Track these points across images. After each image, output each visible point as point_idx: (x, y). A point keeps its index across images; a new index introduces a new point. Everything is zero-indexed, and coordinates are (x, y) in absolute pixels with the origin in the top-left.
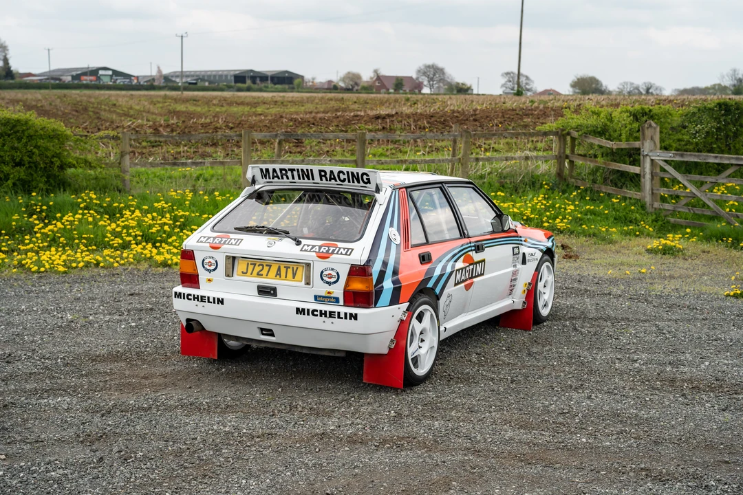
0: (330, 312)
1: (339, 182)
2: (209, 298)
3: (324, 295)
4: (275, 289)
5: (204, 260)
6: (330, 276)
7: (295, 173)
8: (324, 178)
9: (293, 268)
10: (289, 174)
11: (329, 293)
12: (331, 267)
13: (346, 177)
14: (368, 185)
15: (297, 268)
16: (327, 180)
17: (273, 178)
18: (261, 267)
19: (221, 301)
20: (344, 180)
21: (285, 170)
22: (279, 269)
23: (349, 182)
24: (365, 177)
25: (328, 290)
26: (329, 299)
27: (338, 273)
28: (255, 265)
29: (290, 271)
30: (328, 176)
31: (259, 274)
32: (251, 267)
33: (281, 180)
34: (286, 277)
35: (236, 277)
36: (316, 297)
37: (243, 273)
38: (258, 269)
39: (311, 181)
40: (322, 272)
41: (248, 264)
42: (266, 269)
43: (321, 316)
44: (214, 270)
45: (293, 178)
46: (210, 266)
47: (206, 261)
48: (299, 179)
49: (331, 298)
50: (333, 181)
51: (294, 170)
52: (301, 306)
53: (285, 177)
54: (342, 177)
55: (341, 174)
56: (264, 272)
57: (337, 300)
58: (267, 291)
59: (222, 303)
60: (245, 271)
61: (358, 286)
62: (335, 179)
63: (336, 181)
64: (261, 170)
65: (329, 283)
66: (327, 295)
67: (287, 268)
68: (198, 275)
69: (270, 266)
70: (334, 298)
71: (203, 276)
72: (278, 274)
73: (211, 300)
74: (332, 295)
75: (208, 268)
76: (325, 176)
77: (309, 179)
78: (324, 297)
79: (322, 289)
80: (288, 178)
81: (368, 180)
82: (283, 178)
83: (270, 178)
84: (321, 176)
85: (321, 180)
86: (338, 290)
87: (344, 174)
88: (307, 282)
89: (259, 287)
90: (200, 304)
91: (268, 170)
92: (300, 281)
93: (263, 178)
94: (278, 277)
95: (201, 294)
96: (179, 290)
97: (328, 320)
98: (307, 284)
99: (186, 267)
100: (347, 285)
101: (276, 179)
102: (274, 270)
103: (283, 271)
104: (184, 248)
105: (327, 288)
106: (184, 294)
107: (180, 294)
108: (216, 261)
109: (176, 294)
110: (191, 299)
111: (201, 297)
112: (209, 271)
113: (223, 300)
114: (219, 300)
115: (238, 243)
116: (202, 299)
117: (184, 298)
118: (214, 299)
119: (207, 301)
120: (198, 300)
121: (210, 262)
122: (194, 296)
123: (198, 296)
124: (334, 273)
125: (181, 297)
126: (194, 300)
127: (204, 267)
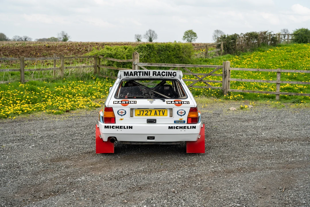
0: (184, 127)
1: (162, 76)
2: (124, 127)
3: (178, 120)
4: (155, 120)
5: (118, 111)
6: (181, 113)
7: (141, 73)
8: (155, 75)
9: (162, 111)
10: (138, 74)
11: (181, 119)
12: (182, 109)
13: (165, 74)
14: (175, 77)
15: (164, 111)
16: (156, 75)
17: (130, 76)
18: (147, 112)
19: (131, 127)
20: (165, 75)
21: (137, 72)
22: (156, 112)
23: (167, 76)
24: (174, 74)
25: (181, 118)
27: (185, 111)
28: (144, 111)
29: (161, 112)
30: (157, 74)
31: (146, 115)
32: (142, 112)
33: (134, 76)
34: (160, 115)
35: (134, 117)
37: (138, 115)
38: (145, 113)
39: (148, 76)
40: (178, 111)
41: (140, 111)
42: (149, 112)
43: (180, 128)
45: (140, 75)
46: (122, 113)
47: (120, 111)
48: (143, 75)
49: (182, 121)
50: (159, 76)
51: (141, 72)
52: (171, 125)
53: (136, 75)
54: (164, 74)
56: (149, 114)
57: (184, 122)
58: (150, 121)
60: (139, 114)
61: (193, 116)
63: (160, 75)
64: (125, 72)
65: (181, 115)
66: (180, 120)
67: (160, 111)
68: (115, 118)
69: (151, 111)
70: (183, 121)
71: (117, 117)
72: (156, 114)
73: (126, 127)
74: (182, 120)
75: (121, 114)
76: (156, 74)
77: (147, 75)
78: (178, 121)
79: (177, 118)
80: (137, 75)
81: (176, 75)
82: (134, 75)
85: (153, 75)
86: (185, 118)
88: (171, 116)
89: (147, 120)
90: (119, 130)
91: (128, 72)
92: (167, 116)
93: (124, 76)
94: (156, 115)
95: (120, 125)
96: (107, 125)
97: (183, 130)
98: (171, 117)
99: (109, 115)
100: (188, 115)
101: (131, 76)
102: (153, 112)
103: (158, 112)
104: (107, 107)
105: (180, 117)
106: (110, 126)
107: (108, 126)
108: (125, 111)
109: (105, 127)
110: (114, 128)
111: (120, 127)
112: (122, 115)
113: (132, 127)
114: (130, 127)
115: (135, 103)
116: (121, 127)
117: (110, 128)
118: (127, 127)
119: (123, 128)
120: (118, 128)
121: (122, 112)
122: (116, 126)
123: (118, 126)
124: (183, 111)
125: (108, 128)
126: (116, 128)
127: (118, 114)
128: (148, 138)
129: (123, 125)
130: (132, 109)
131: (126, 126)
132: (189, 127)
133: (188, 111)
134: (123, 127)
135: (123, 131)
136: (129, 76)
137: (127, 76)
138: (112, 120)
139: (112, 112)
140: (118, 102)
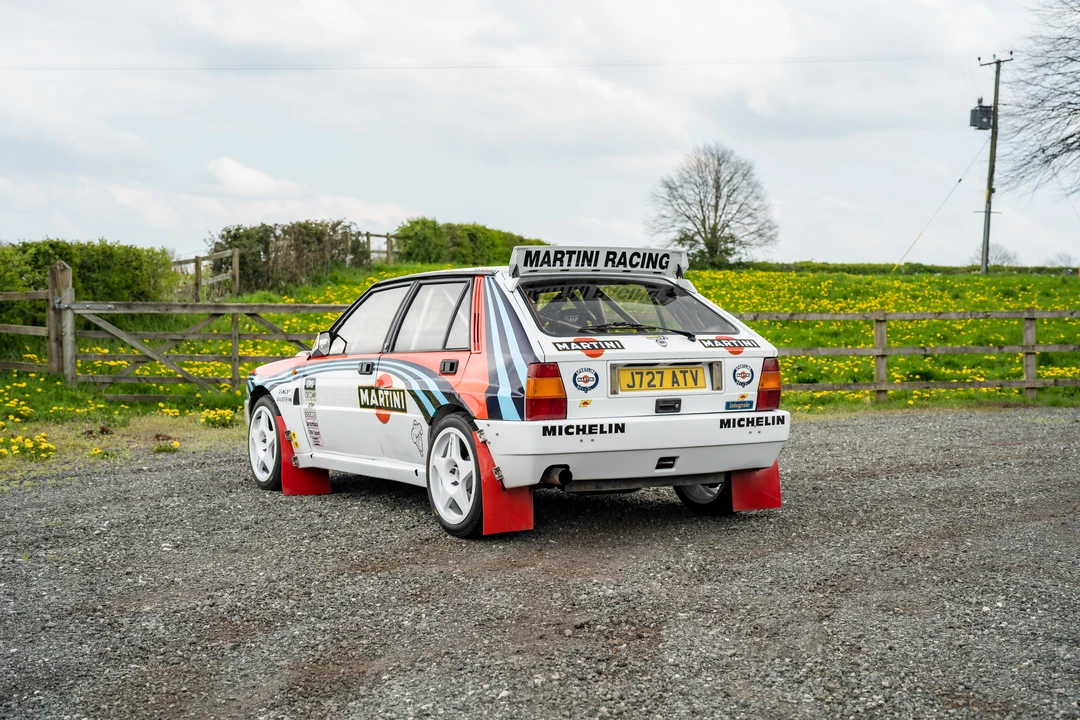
0: (757, 420)
1: (629, 268)
2: (602, 426)
3: (736, 400)
4: (679, 402)
6: (744, 375)
7: (575, 257)
8: (610, 263)
9: (691, 372)
10: (566, 258)
11: (743, 397)
12: (744, 364)
13: (640, 260)
14: (664, 270)
15: (696, 371)
16: (613, 265)
17: (541, 265)
18: (650, 376)
19: (620, 428)
20: (638, 264)
21: (563, 253)
22: (675, 374)
24: (665, 259)
25: (743, 393)
26: (743, 404)
27: (752, 371)
28: (642, 374)
29: (688, 375)
30: (617, 260)
31: (650, 385)
32: (637, 378)
33: (552, 268)
34: (686, 384)
35: (621, 393)
36: (728, 405)
37: (628, 386)
38: (647, 378)
39: (591, 267)
40: (735, 371)
41: (633, 373)
42: (658, 377)
43: (749, 425)
44: (593, 387)
45: (569, 265)
46: (586, 382)
47: (580, 376)
48: (577, 264)
49: (745, 402)
50: (621, 267)
51: (574, 252)
52: (724, 417)
53: (558, 263)
54: (636, 260)
55: (635, 257)
56: (657, 381)
57: (751, 403)
58: (668, 407)
59: (623, 430)
60: (631, 384)
61: (771, 385)
62: (625, 264)
63: (625, 266)
64: (529, 254)
65: (743, 384)
66: (740, 400)
67: (684, 372)
68: (566, 398)
69: (662, 373)
70: (748, 402)
71: (574, 396)
72: (675, 381)
73: (606, 429)
74: (745, 399)
75: (583, 384)
76: (613, 261)
77: (589, 264)
78: (738, 403)
79: (732, 392)
80: (561, 264)
81: (667, 263)
82: (554, 265)
83: (536, 265)
84: (608, 260)
85: (606, 265)
86: (751, 393)
87: (639, 256)
88: (717, 386)
89: (658, 402)
90: (587, 437)
91: (538, 253)
92: (705, 387)
93: (525, 265)
94: (676, 385)
95: (587, 422)
96: (549, 423)
97: (755, 429)
98: (718, 389)
99: (547, 389)
100: (761, 384)
101: (545, 266)
102: (668, 376)
103: (680, 377)
104: (542, 361)
105: (741, 391)
106: (560, 427)
107: (553, 428)
108: (596, 375)
109: (545, 429)
110: (572, 433)
111: (591, 426)
112: (585, 389)
113: (623, 425)
114: (617, 425)
115: (619, 346)
116: (592, 429)
117: (560, 434)
118: (610, 426)
119: (598, 431)
120: (584, 433)
121: (586, 377)
122: (578, 427)
123: (584, 427)
124: (748, 371)
125: (554, 434)
126: (578, 433)
127: (576, 385)
128: (662, 463)
129: (598, 421)
130: (613, 367)
131: (606, 422)
132: (770, 421)
133: (757, 367)
134: (599, 428)
135: (601, 442)
136: (538, 268)
137: (534, 268)
138: (556, 407)
139: (557, 380)
140: (569, 344)
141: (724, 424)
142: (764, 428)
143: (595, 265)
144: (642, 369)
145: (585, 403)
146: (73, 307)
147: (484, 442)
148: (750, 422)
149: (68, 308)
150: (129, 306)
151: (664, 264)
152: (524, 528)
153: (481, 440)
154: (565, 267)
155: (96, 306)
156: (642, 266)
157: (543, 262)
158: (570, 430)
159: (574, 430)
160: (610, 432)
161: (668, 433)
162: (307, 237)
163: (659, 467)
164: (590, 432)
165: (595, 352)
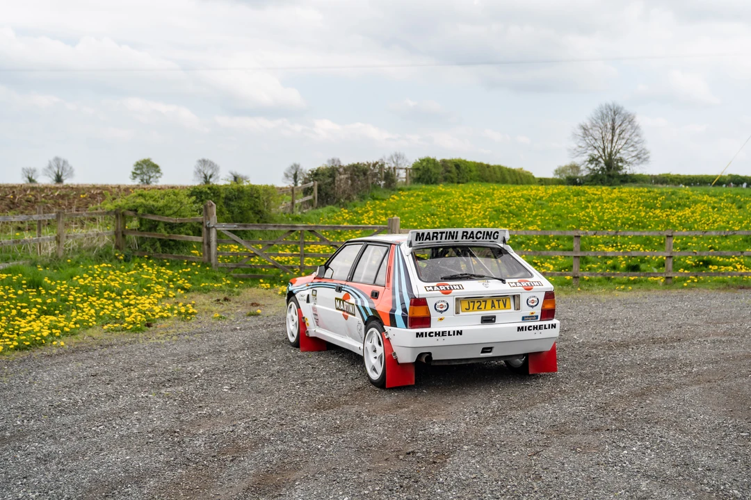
0: (539, 326)
1: (475, 239)
2: (449, 332)
3: (528, 315)
4: (495, 317)
5: (436, 304)
6: (533, 301)
7: (444, 235)
8: (464, 237)
9: (503, 300)
10: (439, 235)
11: (532, 313)
12: (533, 295)
13: (482, 235)
14: (496, 240)
15: (506, 300)
16: (466, 238)
18: (479, 303)
19: (460, 333)
20: (480, 237)
21: (437, 233)
22: (493, 302)
24: (496, 234)
26: (532, 317)
27: (538, 299)
28: (474, 302)
29: (501, 303)
30: (468, 236)
31: (479, 308)
32: (471, 304)
33: (431, 241)
34: (499, 307)
35: (461, 313)
36: (523, 318)
37: (466, 309)
38: (477, 305)
39: (454, 240)
40: (528, 300)
41: (469, 302)
42: (483, 304)
43: (534, 330)
44: (445, 310)
45: (441, 239)
46: (442, 308)
47: (438, 304)
48: (446, 239)
50: (471, 239)
51: (444, 232)
52: (520, 325)
53: (435, 238)
54: (479, 235)
56: (482, 306)
57: (537, 317)
58: (488, 320)
59: (461, 334)
60: (468, 308)
61: (549, 306)
62: (473, 238)
64: (418, 234)
65: (532, 307)
66: (531, 315)
67: (499, 301)
68: (430, 317)
69: (486, 301)
71: (435, 316)
72: (493, 306)
73: (452, 333)
74: (534, 315)
75: (440, 309)
76: (466, 236)
77: (453, 238)
78: (528, 317)
79: (526, 311)
80: (437, 239)
81: (497, 236)
82: (433, 239)
85: (462, 238)
86: (537, 311)
87: (481, 233)
88: (518, 308)
89: (482, 317)
90: (441, 338)
91: (423, 234)
92: (510, 309)
93: (416, 240)
94: (493, 308)
95: (441, 330)
96: (420, 330)
98: (518, 309)
99: (420, 312)
100: (543, 306)
101: (428, 241)
102: (489, 304)
103: (496, 303)
104: (418, 297)
105: (531, 310)
106: (426, 333)
107: (422, 333)
108: (447, 304)
109: (417, 334)
110: (433, 336)
111: (443, 332)
112: (441, 312)
113: (461, 331)
114: (458, 332)
115: (461, 288)
117: (426, 336)
118: (454, 332)
119: (447, 334)
120: (439, 336)
121: (442, 305)
122: (436, 332)
123: (439, 332)
124: (535, 299)
125: (423, 336)
126: (436, 336)
127: (436, 309)
128: (484, 351)
129: (447, 329)
130: (457, 299)
131: (451, 329)
132: (547, 327)
133: (541, 297)
135: (448, 340)
136: (424, 241)
137: (421, 241)
138: (426, 321)
139: (425, 307)
140: (433, 287)
141: (520, 329)
142: (543, 331)
143: (456, 238)
144: (474, 301)
145: (441, 319)
146: (216, 226)
147: (388, 339)
148: (535, 328)
149: (213, 227)
150: (245, 226)
151: (495, 237)
152: (410, 384)
153: (386, 337)
154: (439, 240)
155: (228, 226)
156: (483, 238)
157: (426, 239)
158: (431, 334)
159: (434, 334)
160: (454, 335)
161: (488, 334)
162: (359, 172)
163: (483, 352)
164: (443, 335)
165: (447, 292)
